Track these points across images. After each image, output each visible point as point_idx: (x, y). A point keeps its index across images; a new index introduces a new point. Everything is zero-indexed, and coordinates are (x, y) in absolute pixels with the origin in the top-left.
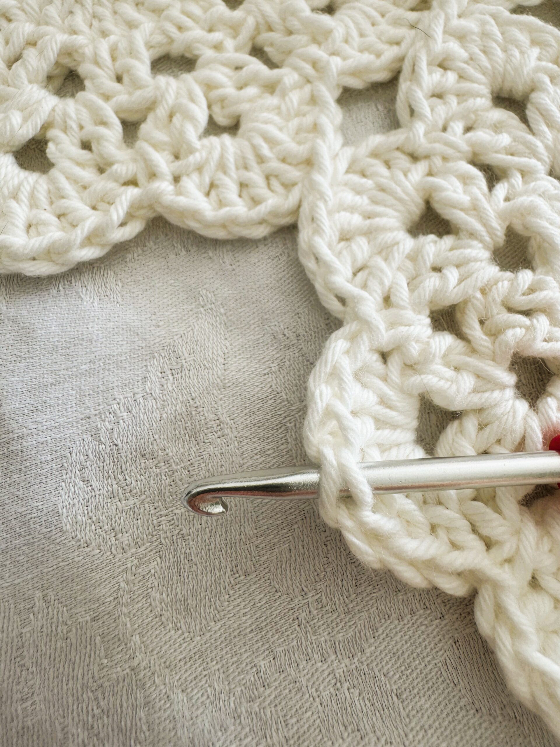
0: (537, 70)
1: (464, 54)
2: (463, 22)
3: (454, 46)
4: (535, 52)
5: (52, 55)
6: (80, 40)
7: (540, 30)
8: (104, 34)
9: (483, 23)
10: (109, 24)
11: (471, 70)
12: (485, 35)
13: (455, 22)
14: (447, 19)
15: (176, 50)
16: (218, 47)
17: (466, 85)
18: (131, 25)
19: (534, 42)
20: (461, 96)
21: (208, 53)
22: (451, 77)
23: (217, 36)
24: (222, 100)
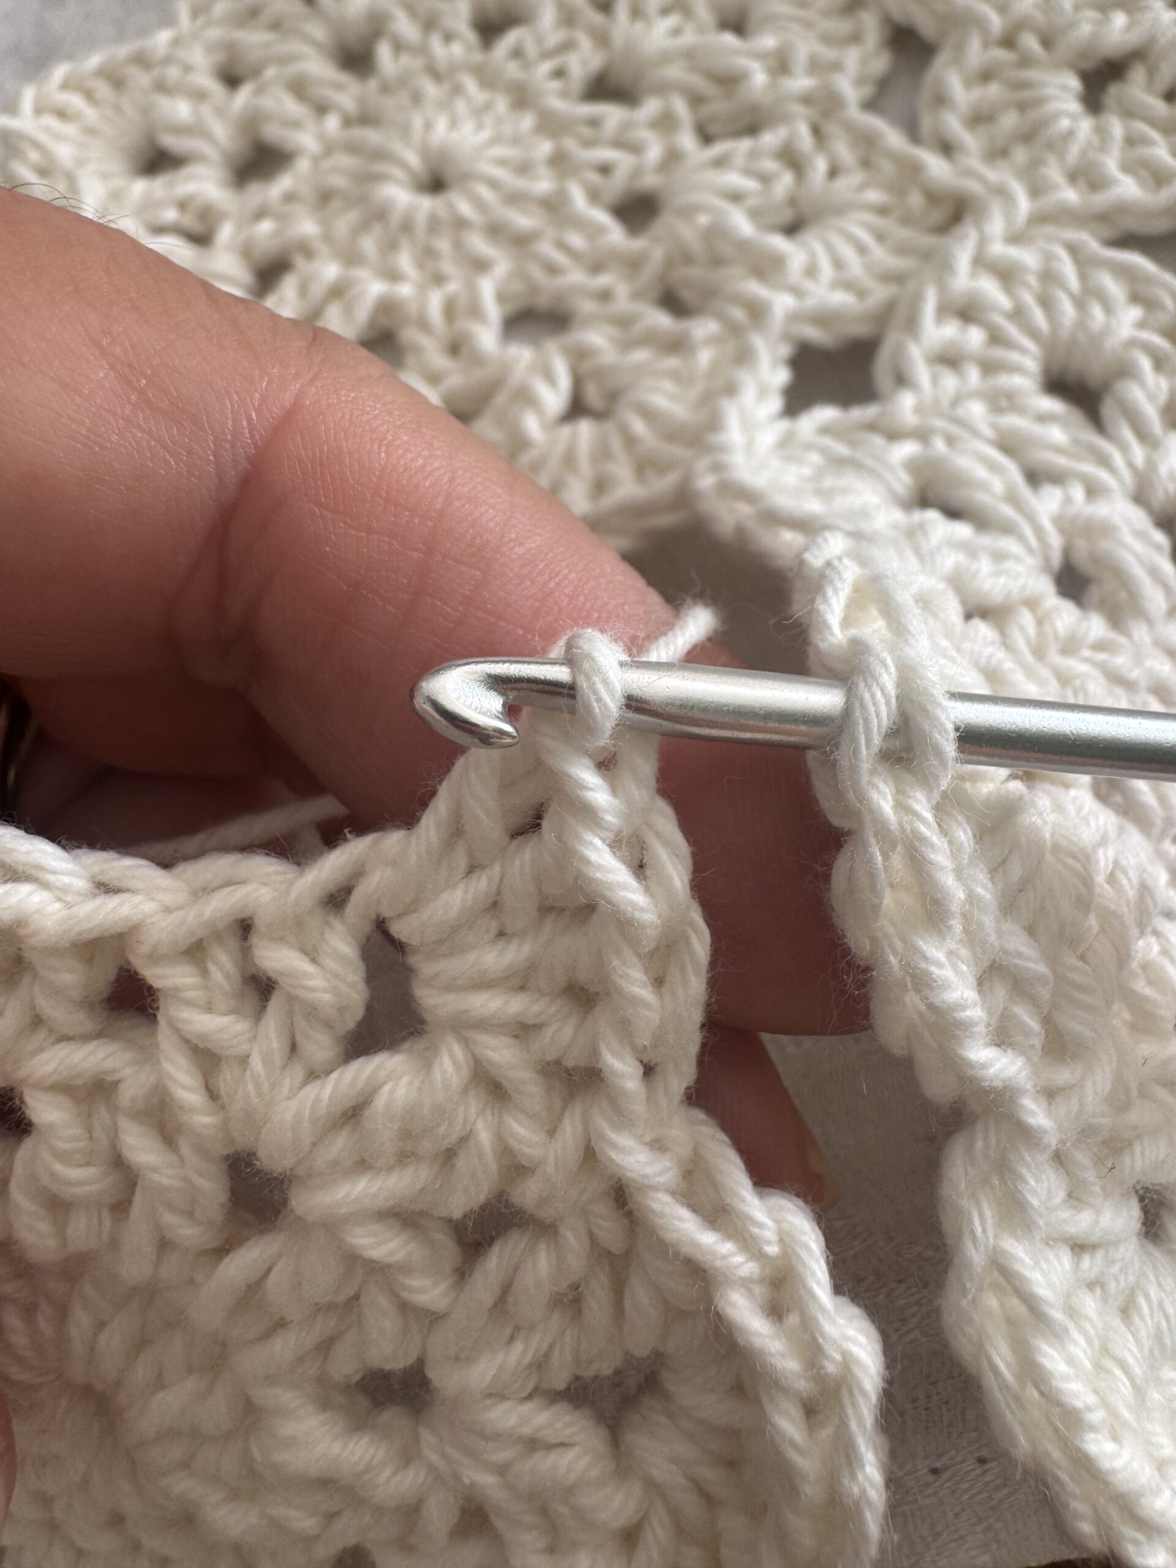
0: (1132, 343)
1: (1004, 301)
2: (1014, 252)
3: (989, 288)
4: (1134, 313)
5: (363, 313)
6: (405, 290)
7: (1149, 280)
8: (439, 279)
9: (1049, 257)
10: (448, 267)
11: (1012, 331)
12: (1049, 277)
13: (998, 249)
14: (983, 242)
15: (542, 302)
16: (605, 296)
17: (999, 353)
18: (481, 266)
19: (1135, 298)
20: (989, 367)
21: (587, 306)
22: (975, 337)
23: (604, 280)
24: (599, 374)
